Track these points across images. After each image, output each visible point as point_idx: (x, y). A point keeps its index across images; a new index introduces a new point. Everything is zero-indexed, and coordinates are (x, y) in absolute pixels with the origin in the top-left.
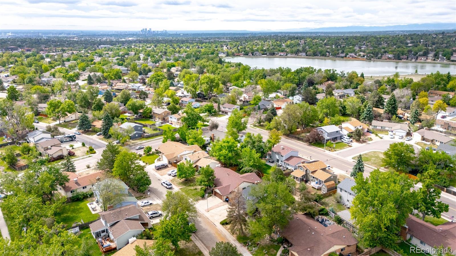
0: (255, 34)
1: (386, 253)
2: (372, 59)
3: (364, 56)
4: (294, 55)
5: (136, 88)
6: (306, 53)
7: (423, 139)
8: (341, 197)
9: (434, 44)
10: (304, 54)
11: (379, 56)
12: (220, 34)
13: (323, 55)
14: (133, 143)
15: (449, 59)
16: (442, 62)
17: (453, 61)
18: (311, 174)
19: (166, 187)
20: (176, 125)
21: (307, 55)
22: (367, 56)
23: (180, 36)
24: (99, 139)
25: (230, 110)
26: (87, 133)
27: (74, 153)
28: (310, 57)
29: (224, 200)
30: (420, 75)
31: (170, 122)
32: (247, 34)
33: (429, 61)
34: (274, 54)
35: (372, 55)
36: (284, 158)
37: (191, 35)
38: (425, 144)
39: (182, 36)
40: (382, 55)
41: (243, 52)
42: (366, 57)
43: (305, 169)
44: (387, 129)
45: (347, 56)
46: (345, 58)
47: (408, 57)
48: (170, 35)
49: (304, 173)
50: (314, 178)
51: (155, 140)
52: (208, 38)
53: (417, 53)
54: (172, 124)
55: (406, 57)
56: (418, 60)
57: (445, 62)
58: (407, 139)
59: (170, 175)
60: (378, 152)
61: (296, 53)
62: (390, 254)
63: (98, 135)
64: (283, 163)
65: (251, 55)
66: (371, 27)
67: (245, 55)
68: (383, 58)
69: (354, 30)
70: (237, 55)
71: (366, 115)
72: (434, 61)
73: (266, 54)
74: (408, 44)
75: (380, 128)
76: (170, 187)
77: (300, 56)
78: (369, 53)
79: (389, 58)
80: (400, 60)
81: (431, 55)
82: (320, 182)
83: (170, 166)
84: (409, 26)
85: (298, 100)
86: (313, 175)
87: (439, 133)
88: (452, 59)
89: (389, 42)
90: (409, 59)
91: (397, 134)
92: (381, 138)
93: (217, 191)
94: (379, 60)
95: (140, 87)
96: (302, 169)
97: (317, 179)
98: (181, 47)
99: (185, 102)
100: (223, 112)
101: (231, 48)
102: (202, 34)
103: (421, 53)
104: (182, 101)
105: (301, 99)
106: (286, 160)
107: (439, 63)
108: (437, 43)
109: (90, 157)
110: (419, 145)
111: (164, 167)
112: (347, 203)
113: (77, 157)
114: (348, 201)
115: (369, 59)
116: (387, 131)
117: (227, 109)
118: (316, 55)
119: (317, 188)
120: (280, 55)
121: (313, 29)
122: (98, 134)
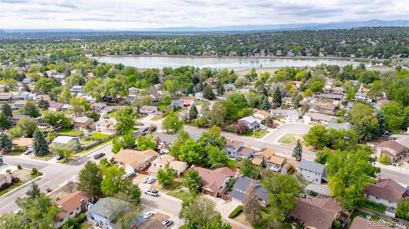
0: (103, 33)
1: (359, 211)
2: (222, 56)
3: (215, 54)
4: (157, 54)
5: (25, 96)
6: (168, 52)
7: (312, 120)
8: (301, 175)
9: (257, 42)
10: (166, 53)
11: (226, 53)
12: (67, 33)
13: (183, 54)
14: (76, 157)
15: (275, 55)
16: (271, 57)
17: (278, 56)
18: (268, 160)
19: (153, 195)
20: (107, 132)
21: (169, 54)
22: (218, 54)
23: (21, 35)
24: (31, 158)
25: (150, 111)
26: (10, 154)
27: (19, 179)
28: (172, 55)
29: (216, 196)
30: (264, 68)
31: (97, 130)
32: (96, 33)
33: (262, 56)
34: (139, 53)
35: (221, 53)
36: (236, 150)
37: (33, 34)
38: (315, 124)
39: (24, 35)
40: (228, 52)
41: (108, 52)
42: (216, 54)
43: (262, 157)
44: (283, 115)
45: (203, 54)
46: (201, 56)
47: (247, 54)
48: (8, 34)
49: (261, 161)
50: (270, 163)
51: (97, 150)
52: (55, 37)
53: (253, 51)
54: (100, 131)
55: (246, 54)
56: (255, 56)
57: (273, 56)
58: (302, 121)
59: (146, 182)
60: (291, 134)
61: (159, 52)
62: (362, 211)
63: (27, 154)
64: (236, 155)
65: (117, 54)
66: (201, 28)
67: (111, 54)
68: (230, 55)
69: (190, 31)
70: (103, 55)
71: (265, 105)
72: (266, 57)
73: (132, 54)
74: (239, 43)
75: (278, 114)
76: (157, 194)
77: (163, 55)
78: (219, 51)
79: (234, 55)
80: (242, 56)
81: (263, 51)
82: (277, 166)
83: (137, 174)
84: (230, 27)
85: (200, 96)
86: (270, 161)
87: (316, 113)
88: (277, 54)
89: (226, 41)
90: (249, 55)
91: (292, 118)
92: (284, 123)
93: (209, 189)
94: (227, 57)
95: (29, 96)
96: (259, 157)
97: (274, 163)
98: (34, 48)
99: (97, 108)
100: (142, 114)
101: (90, 48)
102: (46, 33)
103: (255, 50)
104: (94, 107)
105: (202, 96)
106: (238, 151)
107: (268, 58)
108: (259, 42)
109: (39, 179)
110: (312, 125)
111: (133, 176)
112: (307, 179)
113: (24, 183)
114: (309, 177)
115: (220, 56)
116: (284, 116)
117: (146, 111)
118: (177, 54)
119: (277, 171)
120: (145, 54)
121: (154, 29)
122: (26, 152)
